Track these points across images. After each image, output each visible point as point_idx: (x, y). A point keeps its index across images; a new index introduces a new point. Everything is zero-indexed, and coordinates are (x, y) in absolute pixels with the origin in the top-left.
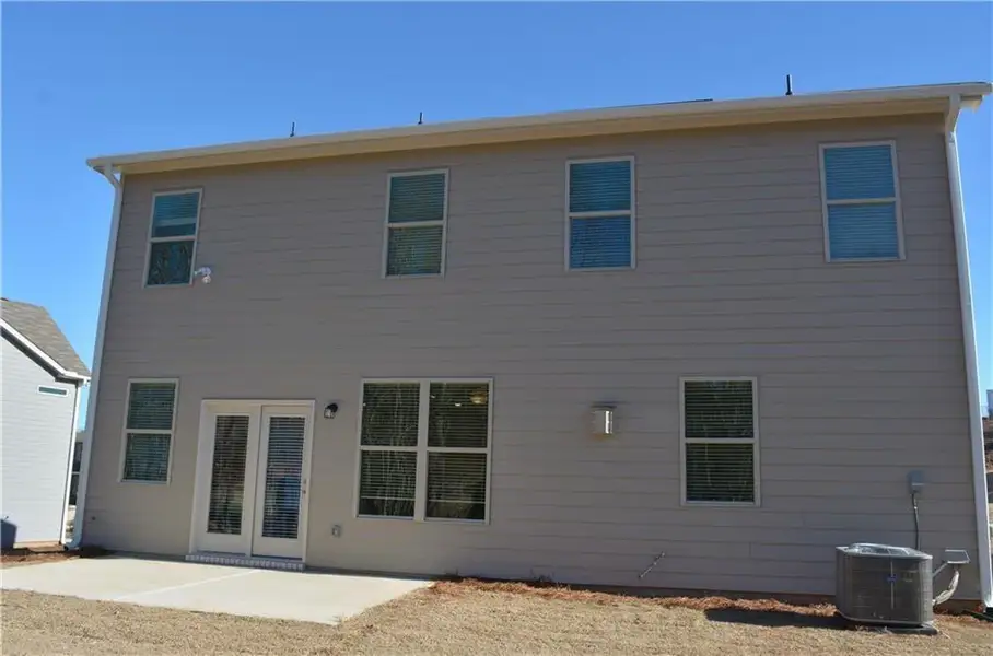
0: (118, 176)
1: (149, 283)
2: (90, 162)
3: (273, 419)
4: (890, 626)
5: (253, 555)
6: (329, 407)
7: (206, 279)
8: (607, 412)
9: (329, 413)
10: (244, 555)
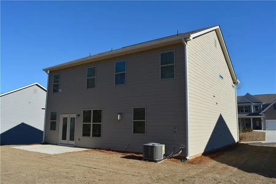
0: (48, 72)
1: (53, 92)
2: (43, 70)
3: (71, 118)
4: (148, 160)
5: (68, 144)
6: (78, 115)
7: (60, 91)
8: (119, 115)
9: (78, 116)
10: (66, 144)
